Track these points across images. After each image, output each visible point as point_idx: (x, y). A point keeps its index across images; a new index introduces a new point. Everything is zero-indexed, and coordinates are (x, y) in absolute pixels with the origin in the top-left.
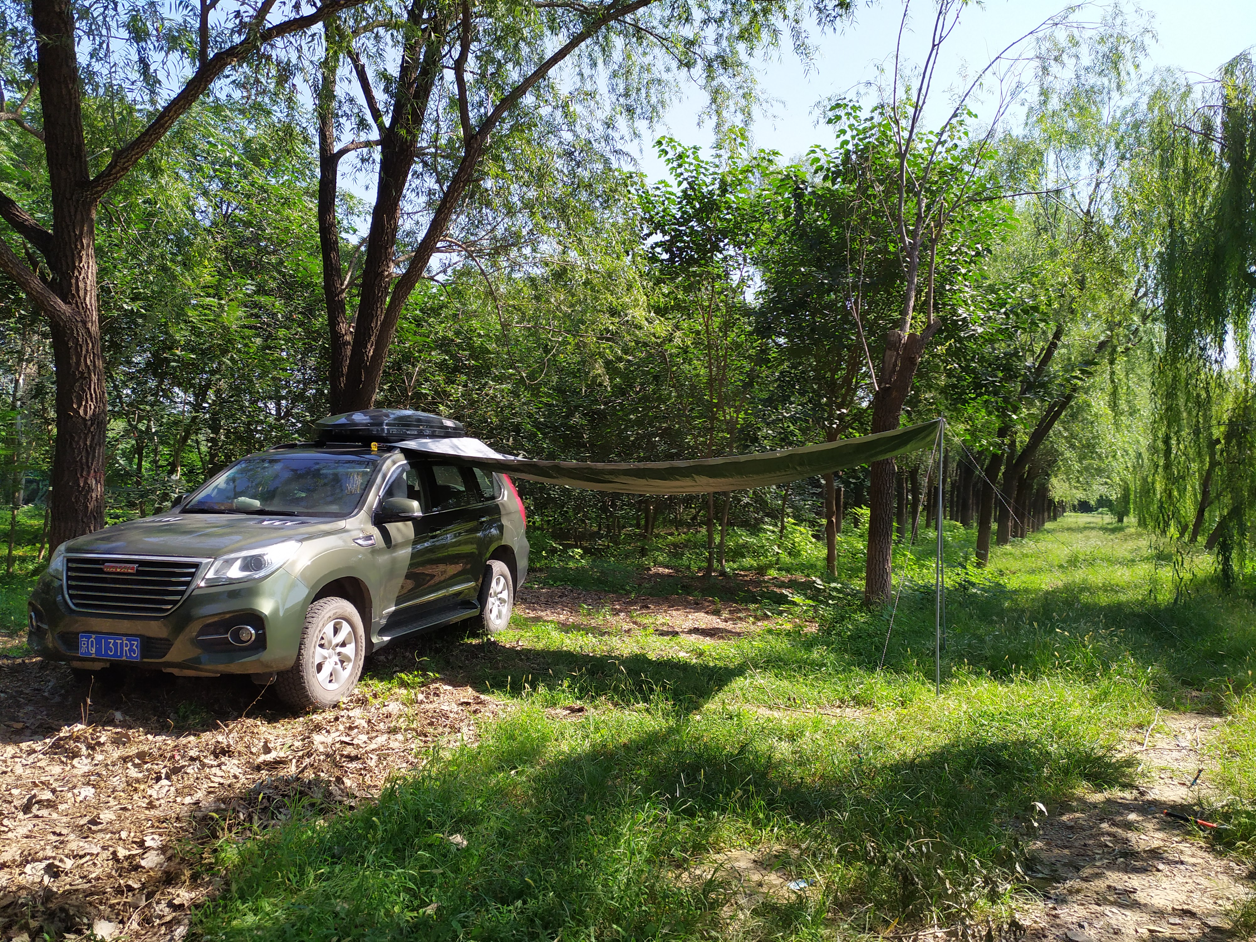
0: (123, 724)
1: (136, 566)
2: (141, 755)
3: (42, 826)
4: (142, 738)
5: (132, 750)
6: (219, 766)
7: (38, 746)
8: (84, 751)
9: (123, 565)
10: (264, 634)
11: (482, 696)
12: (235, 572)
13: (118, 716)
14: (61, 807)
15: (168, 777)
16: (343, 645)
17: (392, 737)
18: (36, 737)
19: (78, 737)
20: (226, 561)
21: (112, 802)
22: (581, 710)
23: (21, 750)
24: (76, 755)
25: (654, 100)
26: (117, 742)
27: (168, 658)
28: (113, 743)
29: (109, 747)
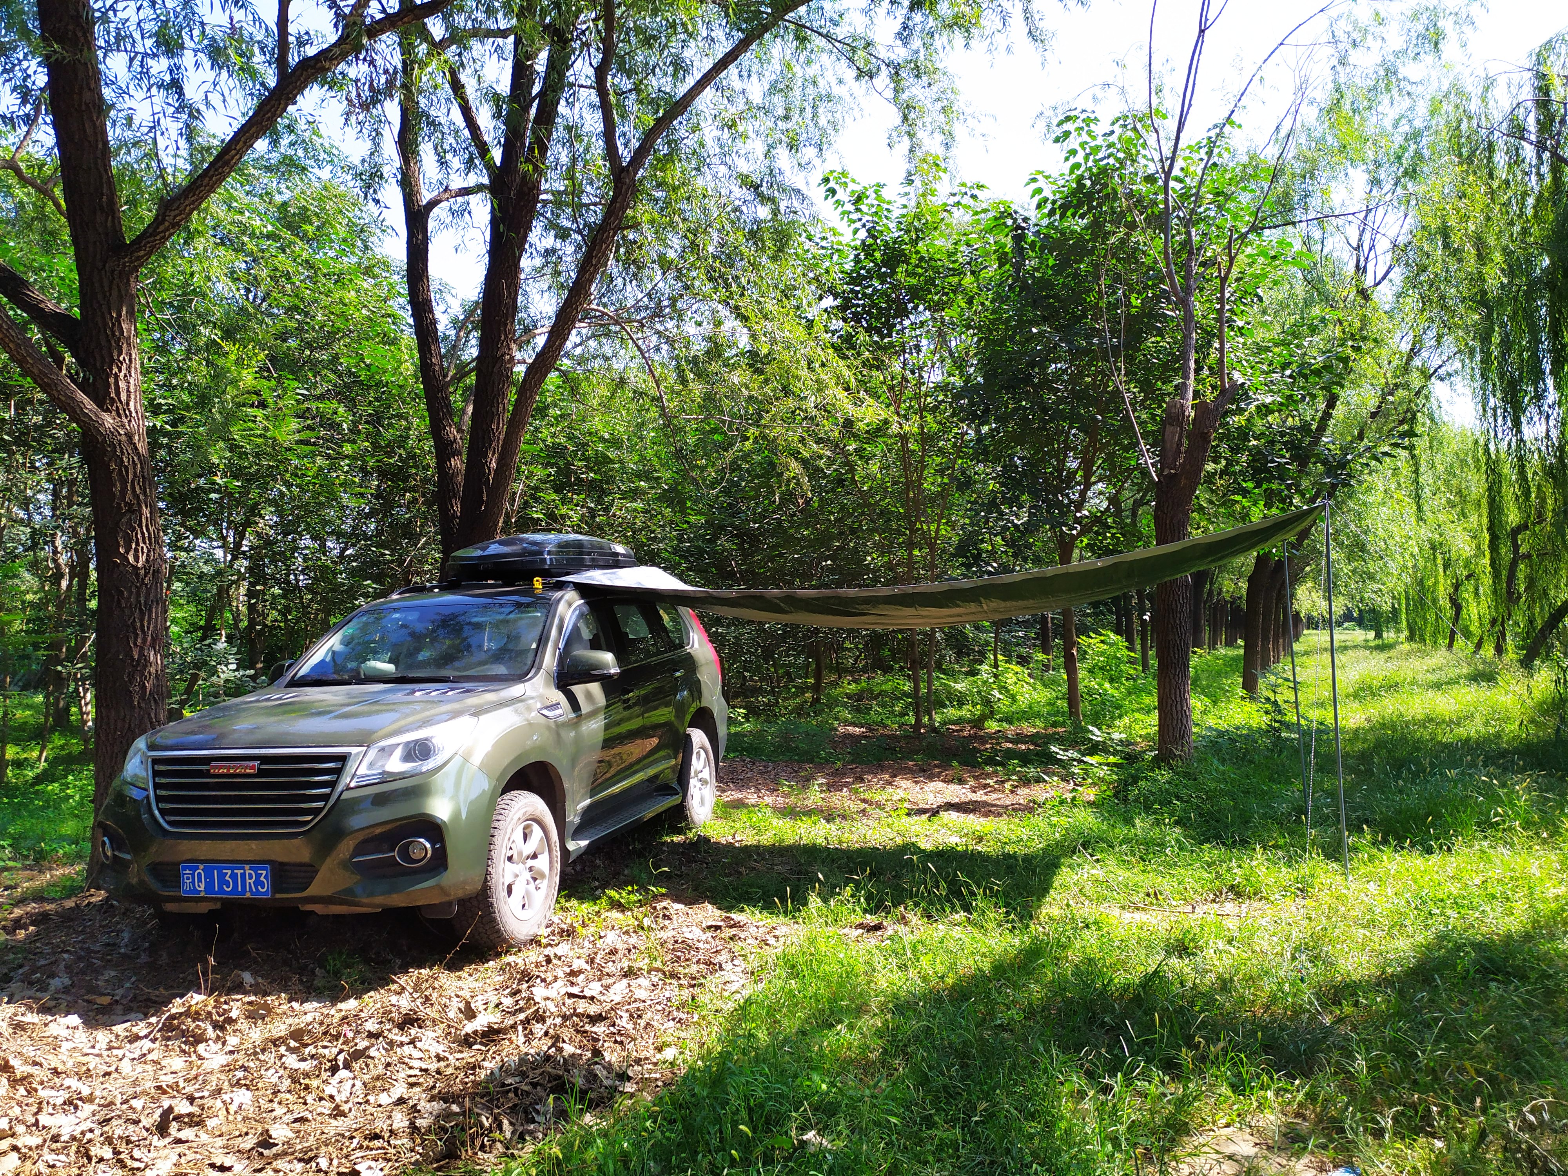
0: (257, 990)
1: (256, 763)
2: (297, 1034)
3: (190, 1156)
4: (284, 1007)
5: (279, 1028)
6: (412, 1042)
7: (141, 1028)
8: (211, 1033)
9: (238, 763)
10: (444, 848)
11: (733, 916)
12: (395, 764)
13: (248, 978)
14: (211, 1123)
15: (347, 1066)
16: (535, 856)
17: (634, 983)
18: (133, 1015)
19: (197, 1013)
20: (383, 749)
21: (280, 1111)
22: (878, 927)
23: (117, 1036)
24: (199, 1039)
25: (823, 121)
26: (252, 1016)
27: (311, 891)
28: (247, 1017)
29: (243, 1024)
